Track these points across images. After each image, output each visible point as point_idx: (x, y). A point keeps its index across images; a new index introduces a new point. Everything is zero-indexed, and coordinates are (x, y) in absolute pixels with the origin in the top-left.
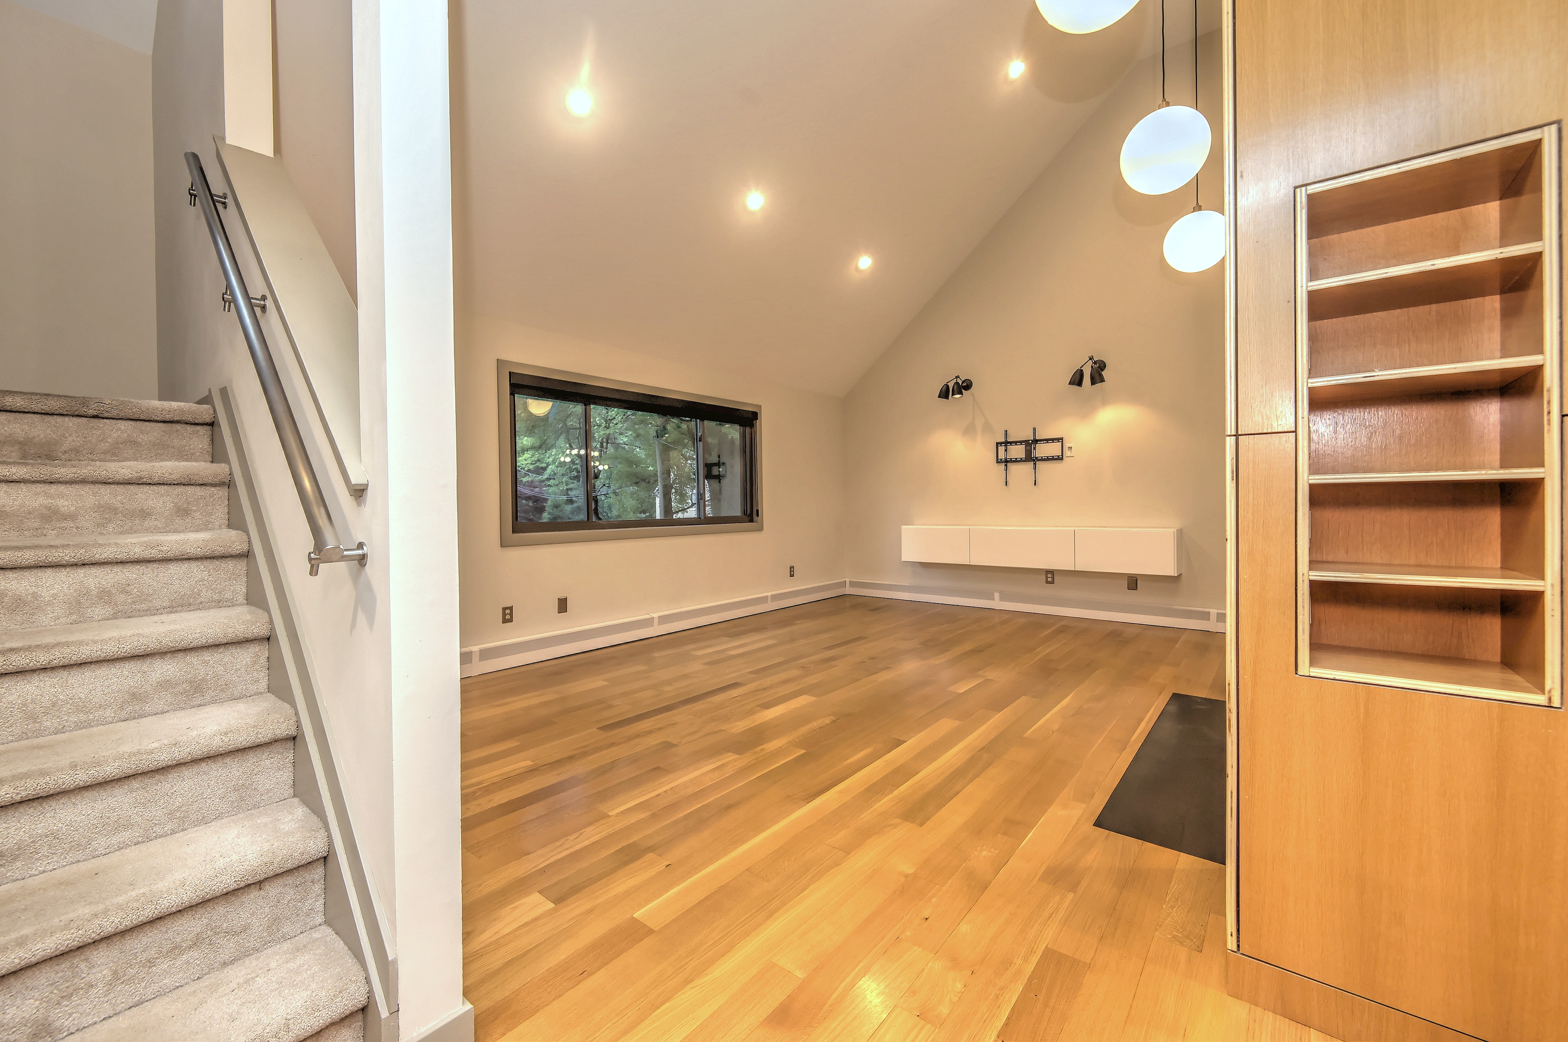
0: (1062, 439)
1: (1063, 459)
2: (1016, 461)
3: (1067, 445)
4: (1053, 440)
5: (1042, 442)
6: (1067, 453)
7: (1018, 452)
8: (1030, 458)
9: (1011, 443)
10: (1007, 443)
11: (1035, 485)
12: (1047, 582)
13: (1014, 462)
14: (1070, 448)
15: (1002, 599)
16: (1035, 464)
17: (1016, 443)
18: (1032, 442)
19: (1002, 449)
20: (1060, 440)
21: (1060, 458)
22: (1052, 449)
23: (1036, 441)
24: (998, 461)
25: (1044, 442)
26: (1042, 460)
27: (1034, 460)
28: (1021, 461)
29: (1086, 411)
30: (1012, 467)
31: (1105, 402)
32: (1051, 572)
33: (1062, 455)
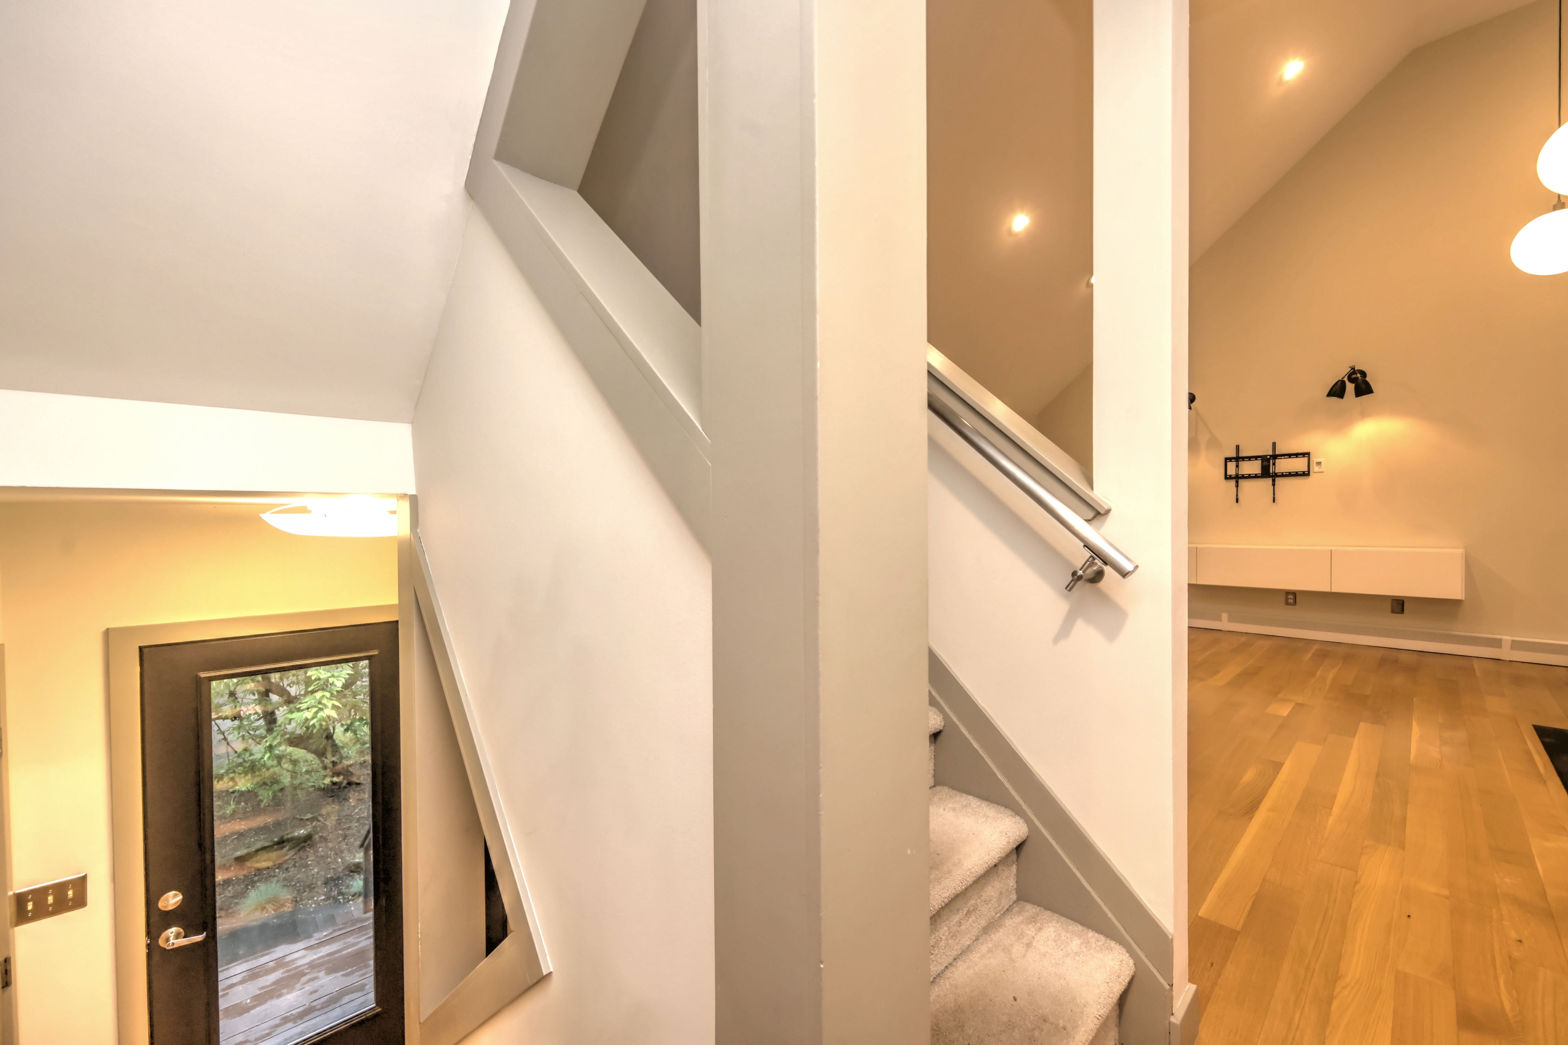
0: (1308, 454)
1: (1309, 475)
2: (1250, 477)
3: (1314, 459)
4: (1297, 455)
5: (1283, 457)
6: (1315, 468)
7: (1254, 468)
8: (1266, 473)
9: (1243, 458)
10: (1238, 459)
11: (1274, 501)
12: (1287, 603)
13: (1246, 478)
14: (1319, 463)
15: (1231, 620)
16: (1274, 481)
17: (1249, 458)
18: (1270, 457)
19: (1232, 466)
20: (1306, 455)
21: (1306, 474)
22: (1299, 464)
23: (1275, 457)
24: (1227, 477)
25: (1286, 457)
26: (1283, 475)
27: (1272, 476)
28: (1256, 476)
29: (1341, 424)
30: (1244, 484)
31: (1364, 414)
32: (1294, 594)
33: (1309, 471)
